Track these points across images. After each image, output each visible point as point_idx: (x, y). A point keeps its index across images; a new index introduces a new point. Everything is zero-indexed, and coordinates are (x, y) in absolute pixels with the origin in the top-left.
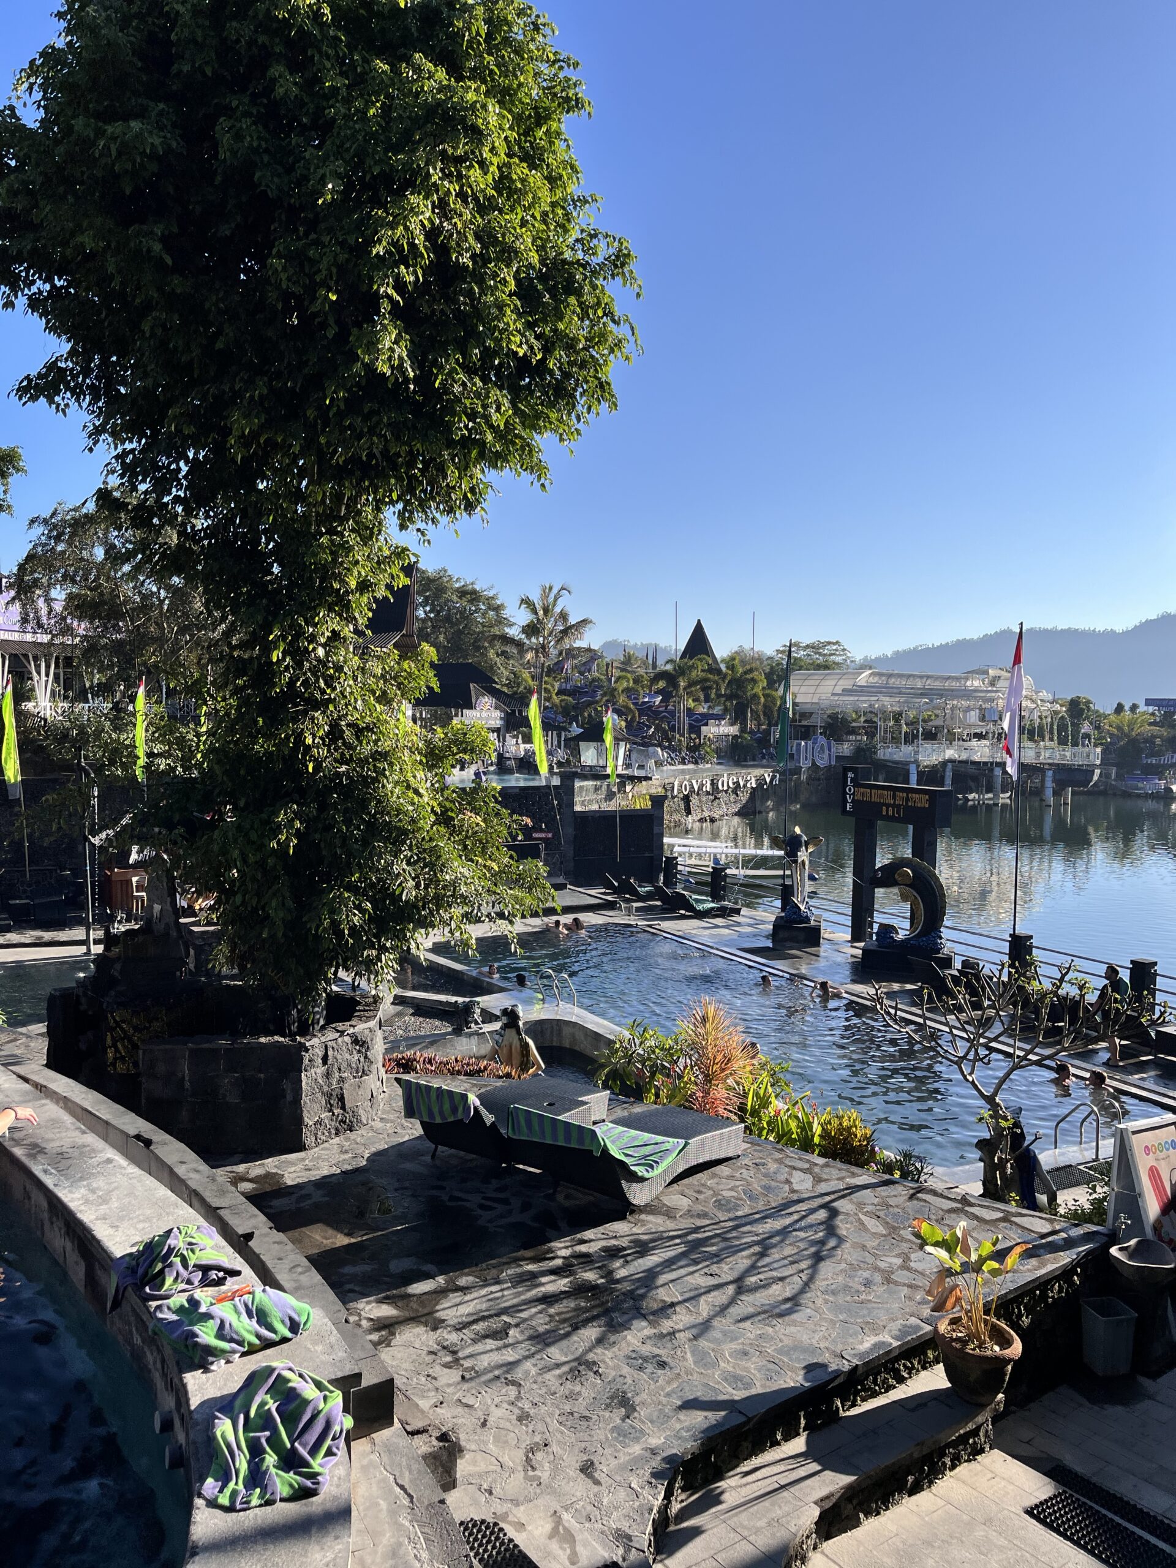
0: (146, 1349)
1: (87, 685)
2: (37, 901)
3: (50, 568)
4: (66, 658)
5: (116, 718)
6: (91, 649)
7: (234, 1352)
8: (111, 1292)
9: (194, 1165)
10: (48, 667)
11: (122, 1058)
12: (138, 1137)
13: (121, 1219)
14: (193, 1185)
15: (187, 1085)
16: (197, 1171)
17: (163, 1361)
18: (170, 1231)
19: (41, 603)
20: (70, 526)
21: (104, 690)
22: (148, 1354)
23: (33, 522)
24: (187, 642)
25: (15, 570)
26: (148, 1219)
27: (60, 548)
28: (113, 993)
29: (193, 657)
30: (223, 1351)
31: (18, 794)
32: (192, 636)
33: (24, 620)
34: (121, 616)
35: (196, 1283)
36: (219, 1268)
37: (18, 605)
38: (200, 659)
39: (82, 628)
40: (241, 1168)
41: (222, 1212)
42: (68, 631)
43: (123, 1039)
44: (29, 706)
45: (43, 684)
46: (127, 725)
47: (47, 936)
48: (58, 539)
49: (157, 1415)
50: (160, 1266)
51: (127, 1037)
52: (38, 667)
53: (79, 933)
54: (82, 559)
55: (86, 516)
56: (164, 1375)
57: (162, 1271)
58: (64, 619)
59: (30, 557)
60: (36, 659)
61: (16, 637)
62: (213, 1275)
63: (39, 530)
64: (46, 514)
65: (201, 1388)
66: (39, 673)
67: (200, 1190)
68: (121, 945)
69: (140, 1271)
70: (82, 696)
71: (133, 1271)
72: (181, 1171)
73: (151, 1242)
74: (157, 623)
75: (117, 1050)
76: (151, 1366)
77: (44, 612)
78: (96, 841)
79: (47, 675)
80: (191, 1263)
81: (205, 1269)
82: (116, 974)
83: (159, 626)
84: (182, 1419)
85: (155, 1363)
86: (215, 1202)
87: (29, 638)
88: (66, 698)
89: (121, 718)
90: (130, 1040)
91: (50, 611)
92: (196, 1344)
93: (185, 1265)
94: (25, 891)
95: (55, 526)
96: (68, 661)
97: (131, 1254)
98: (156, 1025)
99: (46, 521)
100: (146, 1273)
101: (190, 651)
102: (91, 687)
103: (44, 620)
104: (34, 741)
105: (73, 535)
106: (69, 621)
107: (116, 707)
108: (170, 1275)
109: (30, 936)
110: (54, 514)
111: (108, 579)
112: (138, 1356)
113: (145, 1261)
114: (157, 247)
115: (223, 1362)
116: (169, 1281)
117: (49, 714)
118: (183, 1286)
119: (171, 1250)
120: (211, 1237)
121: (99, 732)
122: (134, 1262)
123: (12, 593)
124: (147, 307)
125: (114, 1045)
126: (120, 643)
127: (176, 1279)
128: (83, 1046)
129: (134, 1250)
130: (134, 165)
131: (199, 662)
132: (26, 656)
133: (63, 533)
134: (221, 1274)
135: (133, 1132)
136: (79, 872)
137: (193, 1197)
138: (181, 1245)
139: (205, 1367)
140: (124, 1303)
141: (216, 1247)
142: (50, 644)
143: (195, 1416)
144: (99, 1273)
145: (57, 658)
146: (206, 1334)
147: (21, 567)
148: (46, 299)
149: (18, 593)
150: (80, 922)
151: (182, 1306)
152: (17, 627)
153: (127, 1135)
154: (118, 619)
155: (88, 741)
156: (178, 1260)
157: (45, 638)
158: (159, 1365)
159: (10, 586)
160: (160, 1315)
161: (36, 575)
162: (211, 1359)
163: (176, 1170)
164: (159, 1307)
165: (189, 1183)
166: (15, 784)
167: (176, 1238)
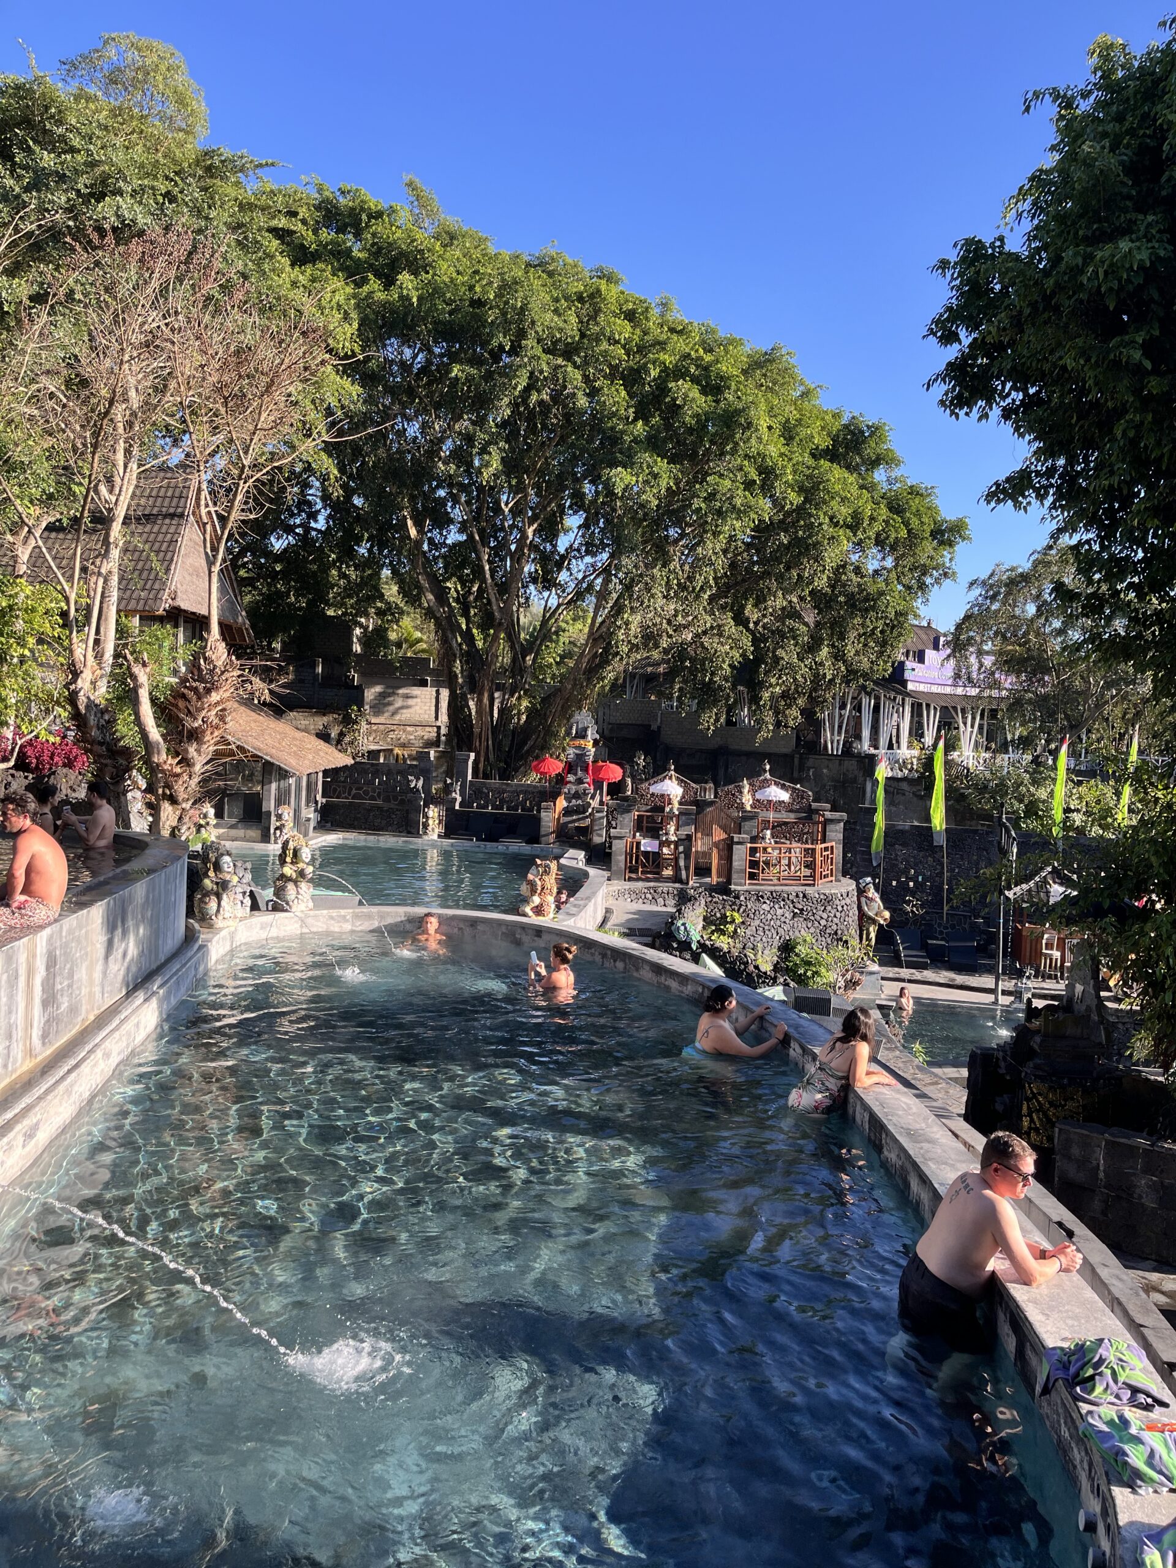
0: (1073, 1445)
1: (1009, 738)
2: (952, 944)
3: (984, 627)
4: (992, 710)
5: (1035, 771)
6: (1016, 704)
7: (1163, 1485)
8: (1041, 1379)
9: (1117, 1272)
10: (974, 718)
11: (1037, 1130)
12: (1060, 1224)
13: (1052, 1308)
14: (1116, 1293)
15: (1101, 1175)
16: (1121, 1280)
17: (1091, 1464)
18: (1101, 1341)
19: (973, 659)
20: (1006, 585)
21: (1025, 743)
22: (1075, 1450)
23: (972, 584)
24: (1113, 697)
25: (952, 630)
26: (1076, 1318)
27: (995, 607)
28: (1031, 1064)
29: (1118, 711)
30: (1152, 1480)
31: (941, 841)
32: (1119, 691)
33: (957, 676)
34: (1047, 671)
35: (1125, 1401)
36: (1149, 1395)
37: (952, 662)
38: (1125, 714)
39: (1008, 682)
40: (1155, 1277)
41: (1145, 1331)
42: (996, 685)
43: (1038, 1111)
44: (955, 755)
45: (968, 734)
46: (1045, 779)
47: (960, 979)
48: (993, 598)
49: (1082, 1514)
50: (1090, 1372)
51: (1041, 1109)
52: (964, 718)
53: (988, 981)
54: (1014, 617)
55: (1021, 575)
56: (1091, 1478)
57: (1092, 1378)
58: (993, 673)
59: (967, 618)
60: (963, 711)
61: (948, 690)
62: (1142, 1398)
63: (977, 591)
64: (984, 576)
65: (1129, 1506)
66: (965, 724)
67: (1123, 1300)
68: (1041, 1019)
69: (1072, 1370)
70: (1004, 748)
71: (1065, 1367)
72: (1104, 1273)
73: (1083, 1345)
74: (1082, 677)
75: (1032, 1121)
76: (1077, 1462)
77: (975, 667)
78: (1010, 894)
79: (972, 726)
80: (1121, 1379)
81: (1135, 1390)
82: (1036, 1047)
83: (1084, 679)
84: (1108, 1528)
85: (1082, 1461)
86: (1139, 1319)
87: (960, 691)
88: (988, 749)
89: (1039, 771)
90: (1045, 1114)
91: (981, 665)
92: (1126, 1463)
93: (1116, 1381)
94: (941, 933)
95: (992, 586)
96: (993, 713)
97: (1062, 1349)
98: (1070, 1105)
99: (984, 583)
100: (1077, 1374)
101: (1115, 705)
102: (1013, 741)
103: (974, 675)
104: (957, 789)
105: (1008, 594)
106: (997, 676)
107: (1036, 761)
108: (1101, 1384)
109: (944, 976)
110: (992, 575)
111: (1038, 634)
112: (1062, 1449)
113: (1077, 1361)
114: (1137, 355)
115: (1151, 1490)
116: (1099, 1389)
117: (971, 764)
118: (1112, 1399)
119: (1101, 1361)
120: (1140, 1359)
121: (1018, 784)
122: (1065, 1358)
123: (949, 651)
124: (1120, 412)
125: (1030, 1115)
126: (1045, 698)
127: (1106, 1389)
128: (999, 1107)
129: (1065, 1345)
130: (1120, 281)
131: (1123, 717)
132: (955, 708)
133: (998, 593)
134: (1150, 1400)
135: (1056, 1218)
136: (991, 921)
137: (1115, 1304)
138: (1112, 1358)
139: (1132, 1487)
140: (1053, 1393)
141: (1144, 1370)
142: (979, 697)
143: (1123, 1532)
144: (1029, 1353)
145: (983, 711)
146: (1136, 1458)
147: (959, 627)
148: (1019, 407)
149: (954, 651)
150: (990, 970)
151: (1112, 1420)
152: (950, 682)
153: (1050, 1220)
154: (1043, 673)
155: (1007, 794)
156: (1109, 1372)
157: (974, 692)
158: (1086, 1467)
159: (947, 643)
160: (1091, 1421)
161: (971, 634)
162: (1139, 1482)
163: (1098, 1271)
164: (1090, 1412)
165: (1112, 1288)
166: (939, 832)
167: (1107, 1350)
